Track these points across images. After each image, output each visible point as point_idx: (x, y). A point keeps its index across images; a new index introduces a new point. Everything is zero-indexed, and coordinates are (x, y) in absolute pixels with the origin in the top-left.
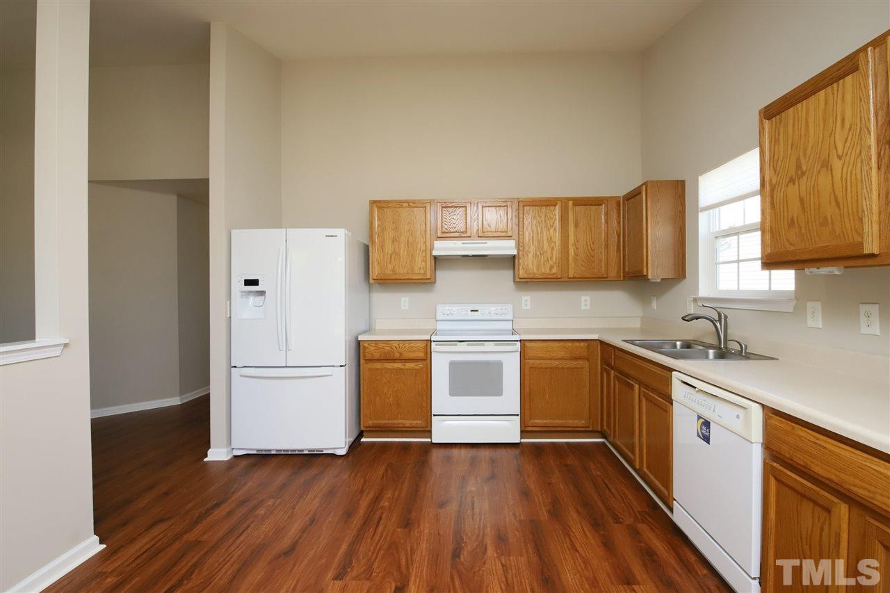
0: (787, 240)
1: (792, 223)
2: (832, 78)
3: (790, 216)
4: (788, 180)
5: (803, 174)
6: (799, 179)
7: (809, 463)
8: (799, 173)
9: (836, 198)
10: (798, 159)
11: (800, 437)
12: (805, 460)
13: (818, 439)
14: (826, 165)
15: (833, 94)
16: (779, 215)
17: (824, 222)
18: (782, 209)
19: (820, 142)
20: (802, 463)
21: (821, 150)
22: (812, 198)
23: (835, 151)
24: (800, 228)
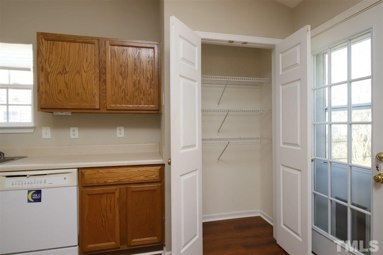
0: (57, 99)
1: (60, 92)
2: (83, 41)
3: (59, 89)
4: (58, 72)
5: (67, 72)
6: (64, 74)
7: (106, 181)
8: (65, 71)
9: (83, 87)
10: (64, 66)
11: (102, 173)
12: (104, 180)
13: (109, 171)
14: (79, 72)
15: (83, 47)
16: (52, 87)
17: (78, 94)
18: (54, 84)
19: (76, 63)
20: (103, 182)
21: (76, 66)
22: (72, 84)
23: (83, 69)
24: (65, 95)
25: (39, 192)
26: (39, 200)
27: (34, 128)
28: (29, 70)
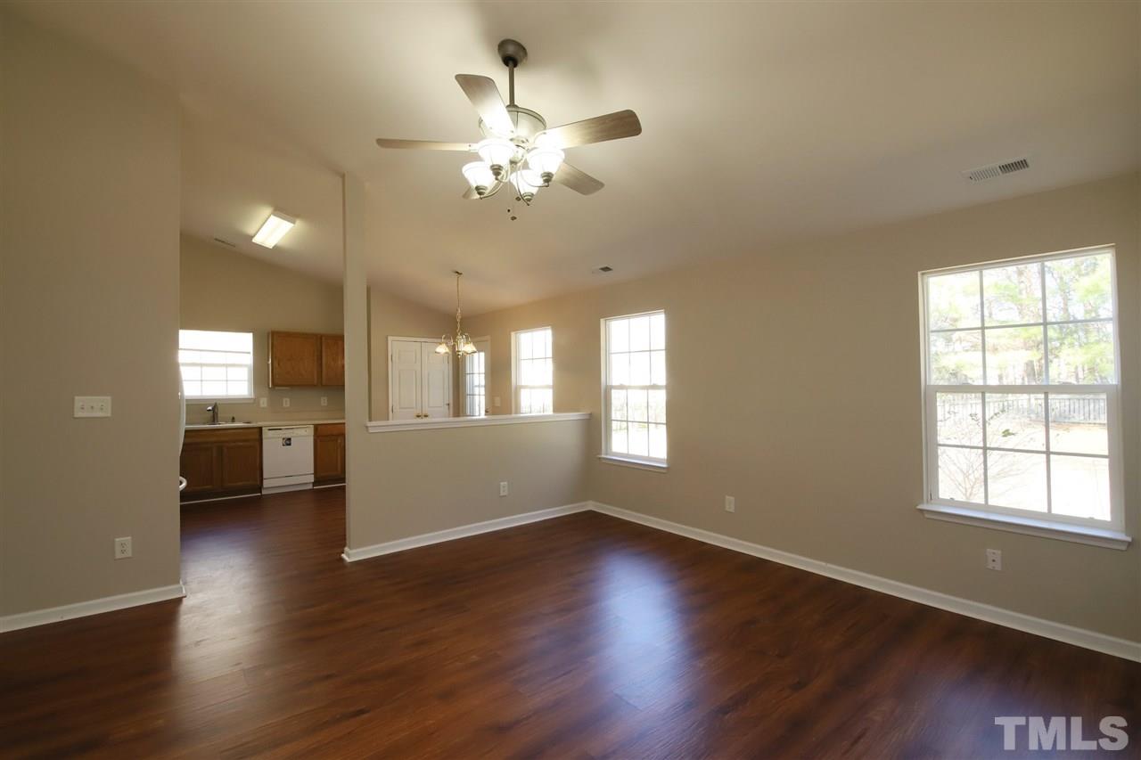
25: (290, 439)
26: (290, 444)
27: (255, 399)
28: (249, 353)
